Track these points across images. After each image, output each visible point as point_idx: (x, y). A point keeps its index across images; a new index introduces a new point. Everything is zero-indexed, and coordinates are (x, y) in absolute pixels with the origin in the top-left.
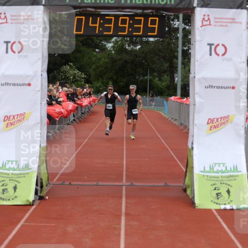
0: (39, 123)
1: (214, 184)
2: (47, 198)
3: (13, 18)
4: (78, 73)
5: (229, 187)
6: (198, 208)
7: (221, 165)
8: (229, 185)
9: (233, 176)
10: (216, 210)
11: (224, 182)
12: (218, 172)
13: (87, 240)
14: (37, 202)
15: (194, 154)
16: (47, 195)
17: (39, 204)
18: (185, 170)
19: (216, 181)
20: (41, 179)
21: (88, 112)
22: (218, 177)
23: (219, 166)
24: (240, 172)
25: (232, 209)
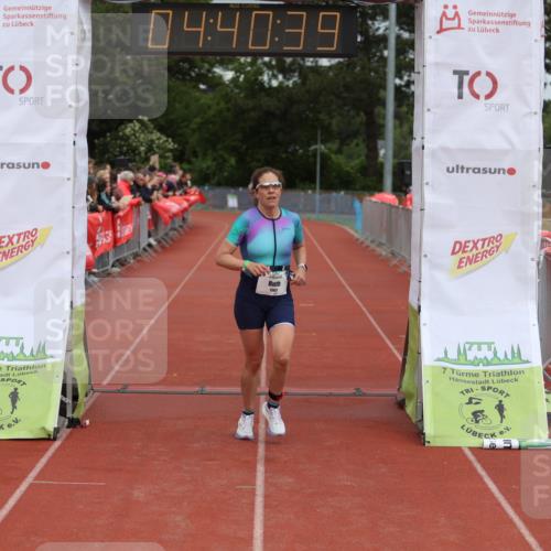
0: (68, 253)
1: (467, 391)
2: (88, 422)
3: (8, 13)
4: (159, 139)
5: (501, 398)
6: (432, 444)
7: (484, 347)
8: (502, 392)
9: (511, 373)
10: (472, 449)
11: (491, 385)
12: (476, 362)
13: (178, 518)
14: (65, 432)
15: (422, 322)
16: (86, 416)
17: (68, 438)
18: (401, 359)
19: (473, 383)
20: (74, 379)
21: (181, 227)
22: (477, 375)
23: (479, 349)
24: (528, 362)
25: (510, 448)
